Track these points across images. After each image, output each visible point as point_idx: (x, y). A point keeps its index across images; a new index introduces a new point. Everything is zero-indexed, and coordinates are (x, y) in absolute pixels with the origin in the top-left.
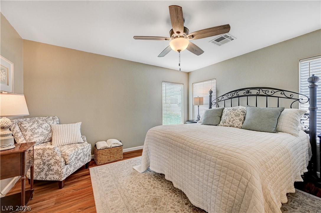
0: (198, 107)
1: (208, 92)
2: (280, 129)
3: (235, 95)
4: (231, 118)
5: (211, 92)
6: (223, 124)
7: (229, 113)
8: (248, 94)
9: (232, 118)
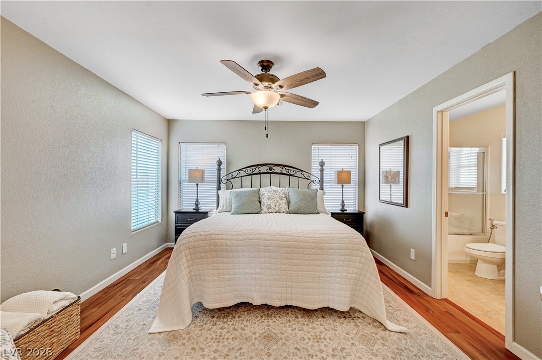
0: (196, 186)
1: (215, 163)
2: (319, 208)
3: (256, 171)
4: (275, 202)
5: (220, 163)
6: (268, 210)
7: (272, 196)
8: (271, 171)
9: (277, 201)
